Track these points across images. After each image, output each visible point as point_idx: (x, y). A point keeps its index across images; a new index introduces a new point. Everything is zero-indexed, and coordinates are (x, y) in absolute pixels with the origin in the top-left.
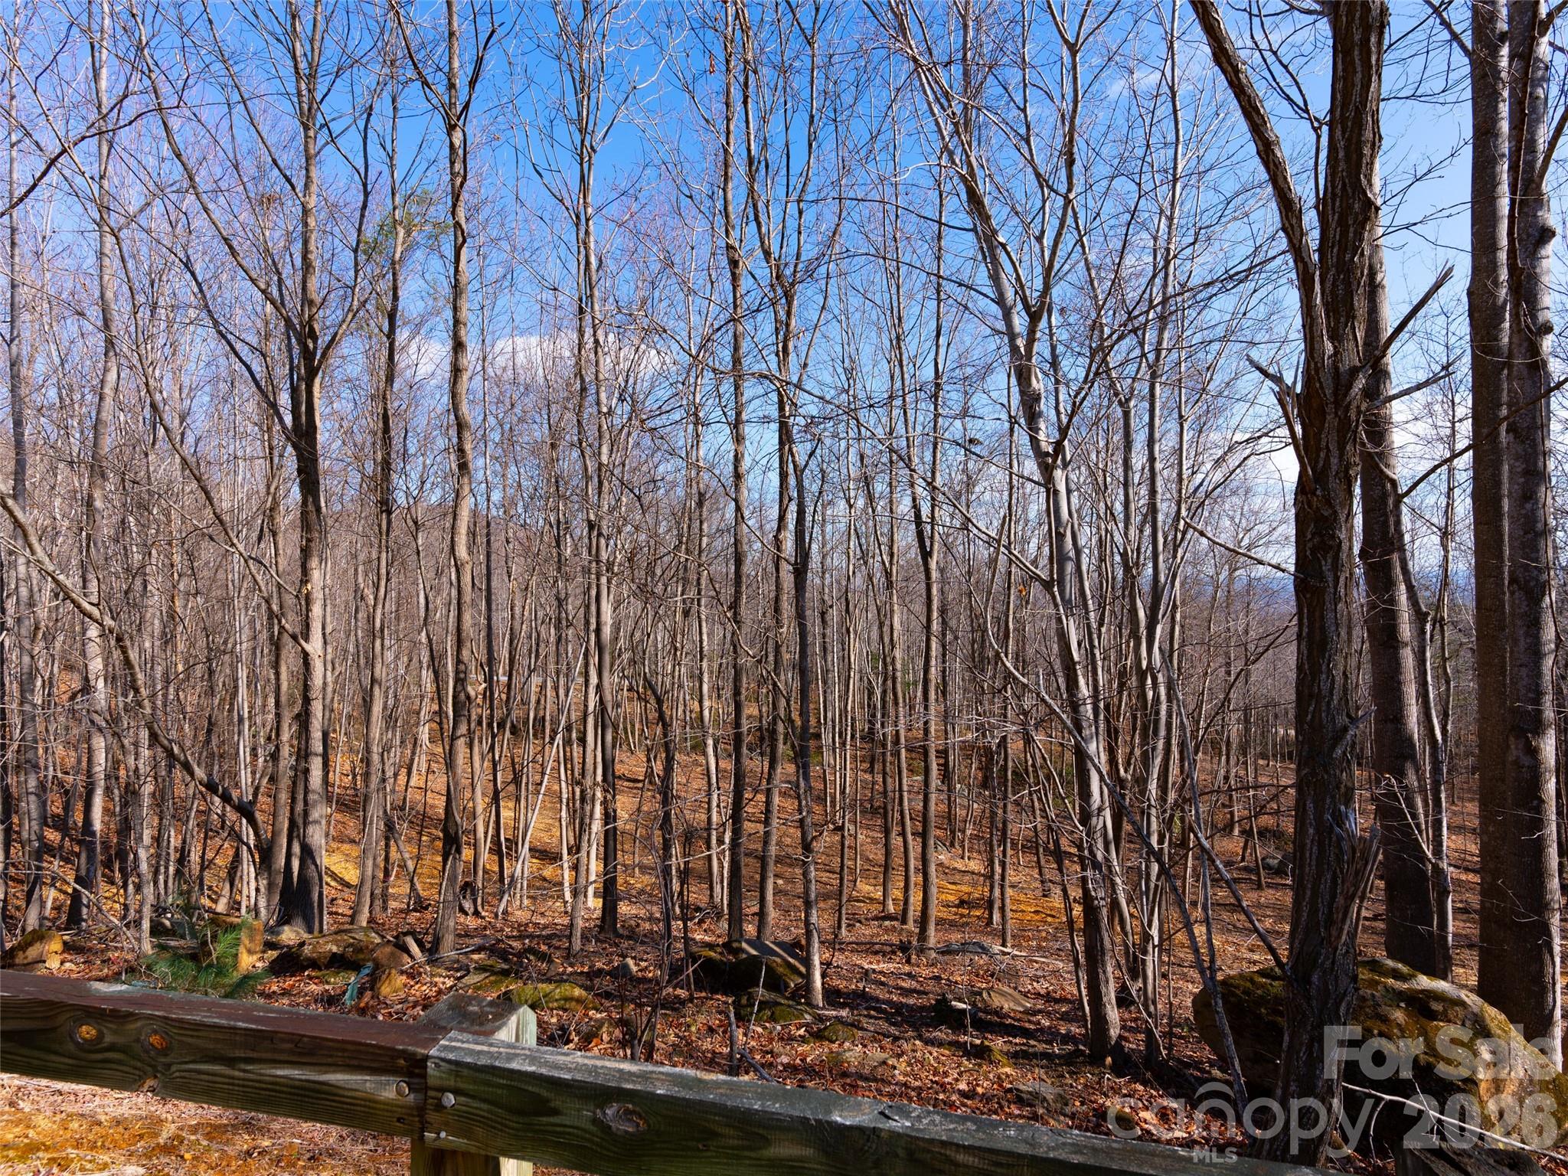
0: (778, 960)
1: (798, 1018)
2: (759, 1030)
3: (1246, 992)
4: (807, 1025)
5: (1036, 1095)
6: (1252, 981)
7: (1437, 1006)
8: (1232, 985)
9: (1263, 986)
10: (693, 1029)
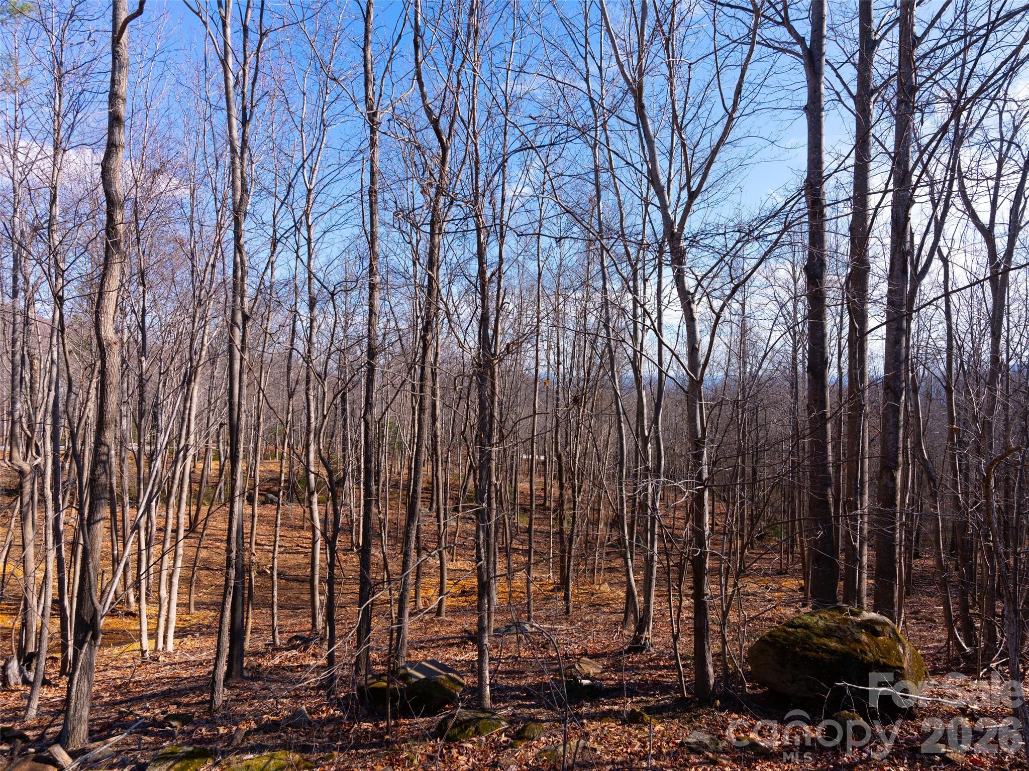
0: (444, 677)
1: (498, 727)
2: (470, 745)
3: (785, 639)
4: (505, 730)
5: (700, 743)
6: (785, 631)
7: (879, 628)
8: (775, 636)
9: (792, 634)
10: (416, 762)
